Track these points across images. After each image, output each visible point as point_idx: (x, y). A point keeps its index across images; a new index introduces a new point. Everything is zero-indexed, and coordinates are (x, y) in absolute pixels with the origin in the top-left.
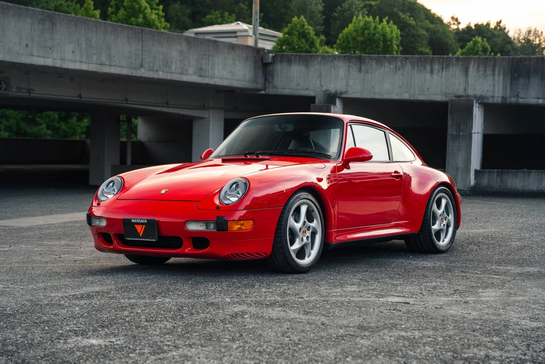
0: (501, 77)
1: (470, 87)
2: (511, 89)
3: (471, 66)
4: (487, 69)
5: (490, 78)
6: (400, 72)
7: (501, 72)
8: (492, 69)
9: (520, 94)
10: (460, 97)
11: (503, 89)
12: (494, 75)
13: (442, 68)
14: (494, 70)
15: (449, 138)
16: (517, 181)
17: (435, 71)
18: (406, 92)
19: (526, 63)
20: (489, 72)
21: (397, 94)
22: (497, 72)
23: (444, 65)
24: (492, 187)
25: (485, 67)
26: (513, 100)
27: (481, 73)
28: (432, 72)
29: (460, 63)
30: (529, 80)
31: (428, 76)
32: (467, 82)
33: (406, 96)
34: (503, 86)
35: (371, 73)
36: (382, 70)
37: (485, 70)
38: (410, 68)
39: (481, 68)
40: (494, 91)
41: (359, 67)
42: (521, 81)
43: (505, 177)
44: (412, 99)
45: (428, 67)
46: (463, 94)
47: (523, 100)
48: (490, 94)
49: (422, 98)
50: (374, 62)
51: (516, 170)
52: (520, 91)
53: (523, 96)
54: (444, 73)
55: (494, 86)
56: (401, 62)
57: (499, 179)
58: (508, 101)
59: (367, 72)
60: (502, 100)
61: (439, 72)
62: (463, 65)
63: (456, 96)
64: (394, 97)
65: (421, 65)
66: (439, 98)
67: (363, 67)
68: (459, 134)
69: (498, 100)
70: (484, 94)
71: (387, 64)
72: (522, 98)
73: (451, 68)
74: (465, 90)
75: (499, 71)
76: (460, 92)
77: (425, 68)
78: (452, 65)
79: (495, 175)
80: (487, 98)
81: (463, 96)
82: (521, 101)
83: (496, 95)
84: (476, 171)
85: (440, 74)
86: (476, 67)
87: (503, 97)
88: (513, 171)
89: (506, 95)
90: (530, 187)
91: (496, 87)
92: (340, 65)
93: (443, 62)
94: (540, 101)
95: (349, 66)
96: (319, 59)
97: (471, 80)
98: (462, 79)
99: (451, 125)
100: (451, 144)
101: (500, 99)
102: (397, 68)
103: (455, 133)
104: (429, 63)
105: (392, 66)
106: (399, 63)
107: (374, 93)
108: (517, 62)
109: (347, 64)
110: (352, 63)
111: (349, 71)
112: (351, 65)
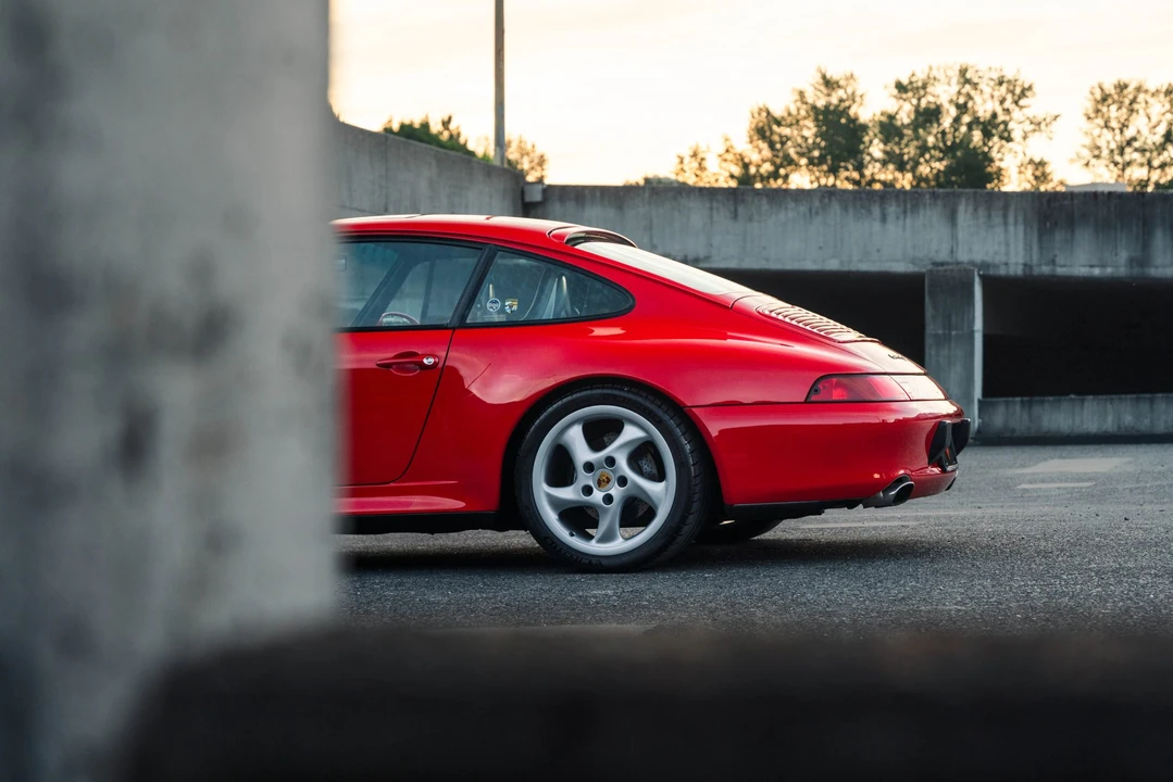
0: (1021, 228)
1: (960, 247)
2: (1041, 248)
3: (961, 208)
4: (993, 214)
5: (999, 230)
6: (819, 219)
7: (1020, 219)
8: (1001, 213)
9: (1057, 259)
10: (942, 264)
11: (1025, 250)
12: (1006, 223)
13: (905, 212)
14: (1005, 216)
15: (929, 341)
16: (1059, 416)
17: (891, 218)
18: (834, 257)
19: (1066, 202)
20: (997, 220)
21: (815, 261)
22: (1011, 220)
23: (909, 206)
24: (1013, 431)
25: (989, 209)
26: (1046, 270)
27: (982, 220)
28: (884, 219)
29: (940, 202)
30: (1073, 232)
31: (877, 226)
32: (954, 237)
33: (833, 265)
34: (1025, 244)
35: (759, 222)
36: (782, 216)
37: (989, 216)
38: (839, 212)
39: (982, 212)
40: (1007, 254)
41: (733, 209)
42: (1059, 236)
43: (1037, 410)
44: (846, 269)
45: (876, 210)
46: (948, 259)
47: (1064, 269)
48: (999, 259)
49: (865, 267)
50: (764, 201)
51: (1057, 398)
52: (1057, 252)
53: (1062, 262)
54: (908, 221)
55: (1007, 245)
56: (821, 201)
57: (1026, 417)
58: (1036, 271)
59: (750, 219)
60: (1024, 270)
61: (898, 218)
62: (945, 206)
63: (936, 264)
64: (809, 265)
65: (862, 207)
66: (900, 267)
67: (741, 210)
68: (950, 334)
69: (1016, 270)
70: (988, 259)
71: (792, 205)
72: (1062, 266)
73: (922, 212)
74: (952, 252)
75: (1016, 217)
76: (943, 256)
77: (870, 212)
78: (925, 205)
79: (1018, 408)
80: (996, 266)
81: (948, 264)
82: (1060, 271)
83: (1012, 260)
84: (979, 401)
85: (901, 223)
86: (971, 208)
87: (1025, 265)
88: (1051, 398)
89: (1031, 260)
90: (1085, 426)
91: (1012, 246)
92: (691, 205)
93: (905, 201)
94: (1097, 272)
95: (711, 209)
96: (647, 195)
97: (962, 234)
98: (945, 231)
99: (934, 317)
100: (933, 352)
101: (1021, 267)
102: (814, 211)
103: (940, 332)
104: (878, 203)
105: (803, 209)
106: (817, 203)
107: (767, 260)
108: (1049, 201)
109: (708, 205)
110: (717, 201)
111: (711, 217)
112: (715, 205)
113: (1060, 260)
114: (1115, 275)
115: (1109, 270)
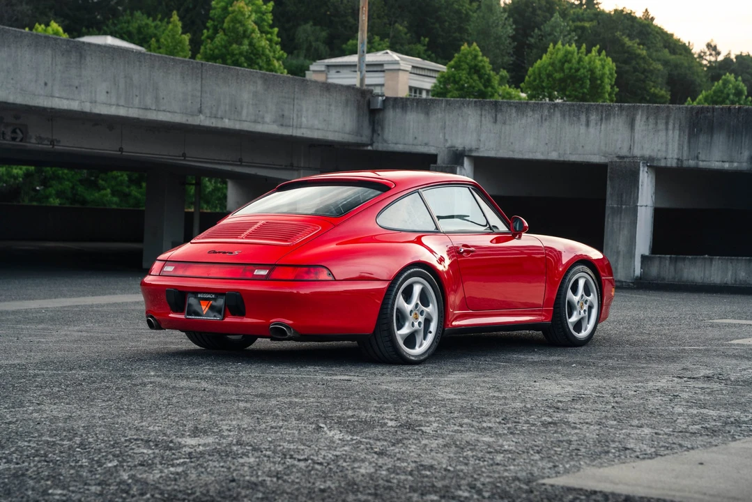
0: (677, 132)
1: (636, 145)
2: (689, 148)
3: (638, 117)
4: (658, 121)
5: (662, 134)
6: (547, 124)
7: (677, 126)
8: (664, 121)
9: (700, 156)
10: (623, 157)
11: (679, 149)
12: (667, 129)
13: (601, 119)
14: (667, 123)
15: (608, 212)
16: (695, 271)
17: (592, 124)
18: (555, 150)
19: (709, 114)
20: (661, 126)
21: (542, 154)
22: (671, 126)
23: (604, 115)
24: (664, 279)
25: (656, 118)
26: (692, 163)
27: (651, 126)
28: (588, 124)
29: (624, 113)
30: (712, 136)
31: (583, 129)
32: (632, 138)
33: (554, 156)
34: (679, 144)
35: (510, 125)
36: (524, 121)
37: (656, 124)
38: (559, 119)
39: (651, 120)
40: (667, 151)
41: (494, 115)
42: (703, 139)
43: (680, 265)
44: (562, 159)
45: (583, 118)
46: (628, 154)
47: (705, 163)
48: (661, 155)
49: (574, 158)
50: (514, 110)
51: (695, 256)
52: (700, 151)
53: (704, 158)
54: (603, 126)
55: (667, 145)
56: (549, 111)
57: (672, 268)
58: (686, 164)
59: (504, 123)
60: (677, 163)
61: (596, 124)
62: (627, 116)
63: (619, 157)
64: (539, 156)
65: (574, 116)
66: (596, 159)
67: (499, 116)
68: (622, 207)
69: (672, 163)
70: (654, 154)
71: (530, 113)
72: (703, 161)
73: (612, 120)
74: (630, 148)
75: (674, 124)
76: (624, 152)
77: (579, 119)
78: (614, 115)
79: (667, 262)
80: (659, 160)
81: (627, 157)
82: (702, 165)
83: (670, 156)
84: (644, 258)
85: (598, 127)
86: (644, 118)
87: (678, 159)
88: (690, 257)
89: (682, 156)
90: (712, 279)
91: (670, 146)
92: (469, 113)
93: (602, 112)
94: (727, 166)
95: (481, 115)
96: (443, 105)
97: (637, 136)
98: (627, 134)
99: (611, 194)
100: (610, 220)
101: (676, 161)
102: (544, 118)
103: (615, 206)
104: (584, 113)
105: (537, 116)
106: (546, 113)
107: (513, 151)
108: (697, 113)
109: (479, 112)
110: (485, 110)
111: (481, 121)
112: (483, 113)
113: (702, 157)
114: (739, 169)
115: (735, 164)
